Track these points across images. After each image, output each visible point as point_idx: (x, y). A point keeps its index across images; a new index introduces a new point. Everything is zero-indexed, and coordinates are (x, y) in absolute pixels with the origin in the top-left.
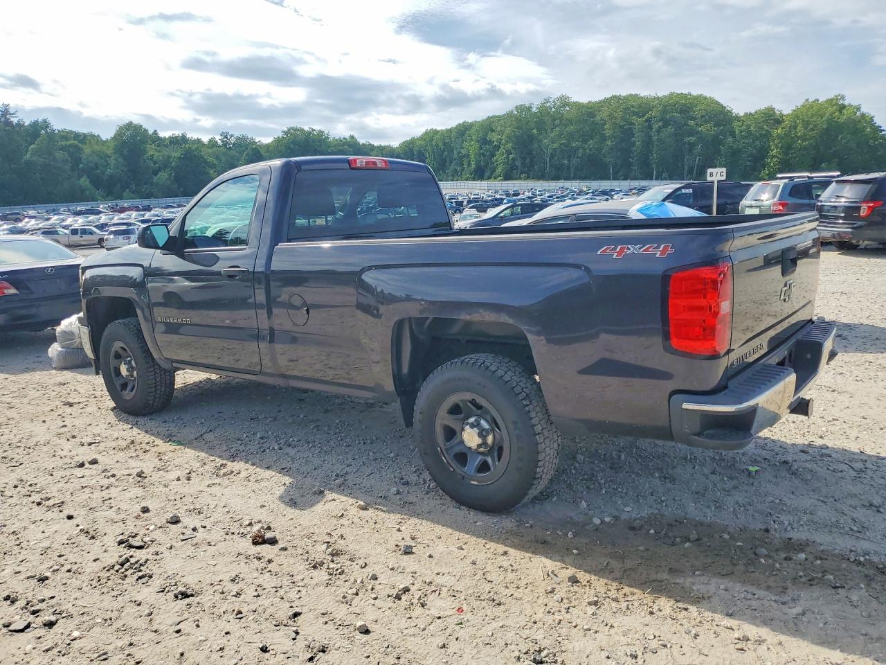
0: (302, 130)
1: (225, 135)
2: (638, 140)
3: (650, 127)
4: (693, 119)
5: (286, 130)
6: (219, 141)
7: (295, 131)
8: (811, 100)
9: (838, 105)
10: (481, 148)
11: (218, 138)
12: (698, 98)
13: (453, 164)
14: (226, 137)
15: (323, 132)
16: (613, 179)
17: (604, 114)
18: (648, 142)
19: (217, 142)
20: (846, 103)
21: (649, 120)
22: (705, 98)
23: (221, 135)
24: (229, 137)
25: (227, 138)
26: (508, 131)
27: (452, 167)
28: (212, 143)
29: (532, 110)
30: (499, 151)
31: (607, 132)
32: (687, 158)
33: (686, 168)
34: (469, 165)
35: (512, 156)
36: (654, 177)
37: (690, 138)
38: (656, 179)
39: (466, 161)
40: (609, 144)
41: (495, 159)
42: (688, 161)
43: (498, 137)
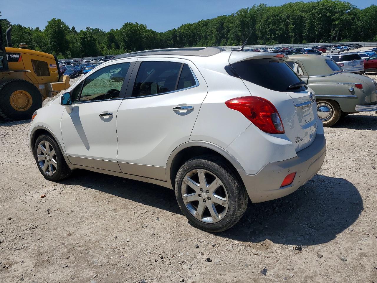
5: (124, 24)
7: (128, 24)
10: (217, 31)
13: (202, 39)
15: (143, 25)
17: (289, 11)
26: (238, 22)
29: (248, 11)
30: (230, 32)
31: (291, 21)
32: (332, 32)
33: (332, 37)
34: (211, 40)
35: (239, 34)
36: (316, 42)
37: (336, 22)
38: (317, 43)
39: (209, 38)
40: (291, 27)
41: (228, 36)
42: (333, 33)
43: (232, 25)
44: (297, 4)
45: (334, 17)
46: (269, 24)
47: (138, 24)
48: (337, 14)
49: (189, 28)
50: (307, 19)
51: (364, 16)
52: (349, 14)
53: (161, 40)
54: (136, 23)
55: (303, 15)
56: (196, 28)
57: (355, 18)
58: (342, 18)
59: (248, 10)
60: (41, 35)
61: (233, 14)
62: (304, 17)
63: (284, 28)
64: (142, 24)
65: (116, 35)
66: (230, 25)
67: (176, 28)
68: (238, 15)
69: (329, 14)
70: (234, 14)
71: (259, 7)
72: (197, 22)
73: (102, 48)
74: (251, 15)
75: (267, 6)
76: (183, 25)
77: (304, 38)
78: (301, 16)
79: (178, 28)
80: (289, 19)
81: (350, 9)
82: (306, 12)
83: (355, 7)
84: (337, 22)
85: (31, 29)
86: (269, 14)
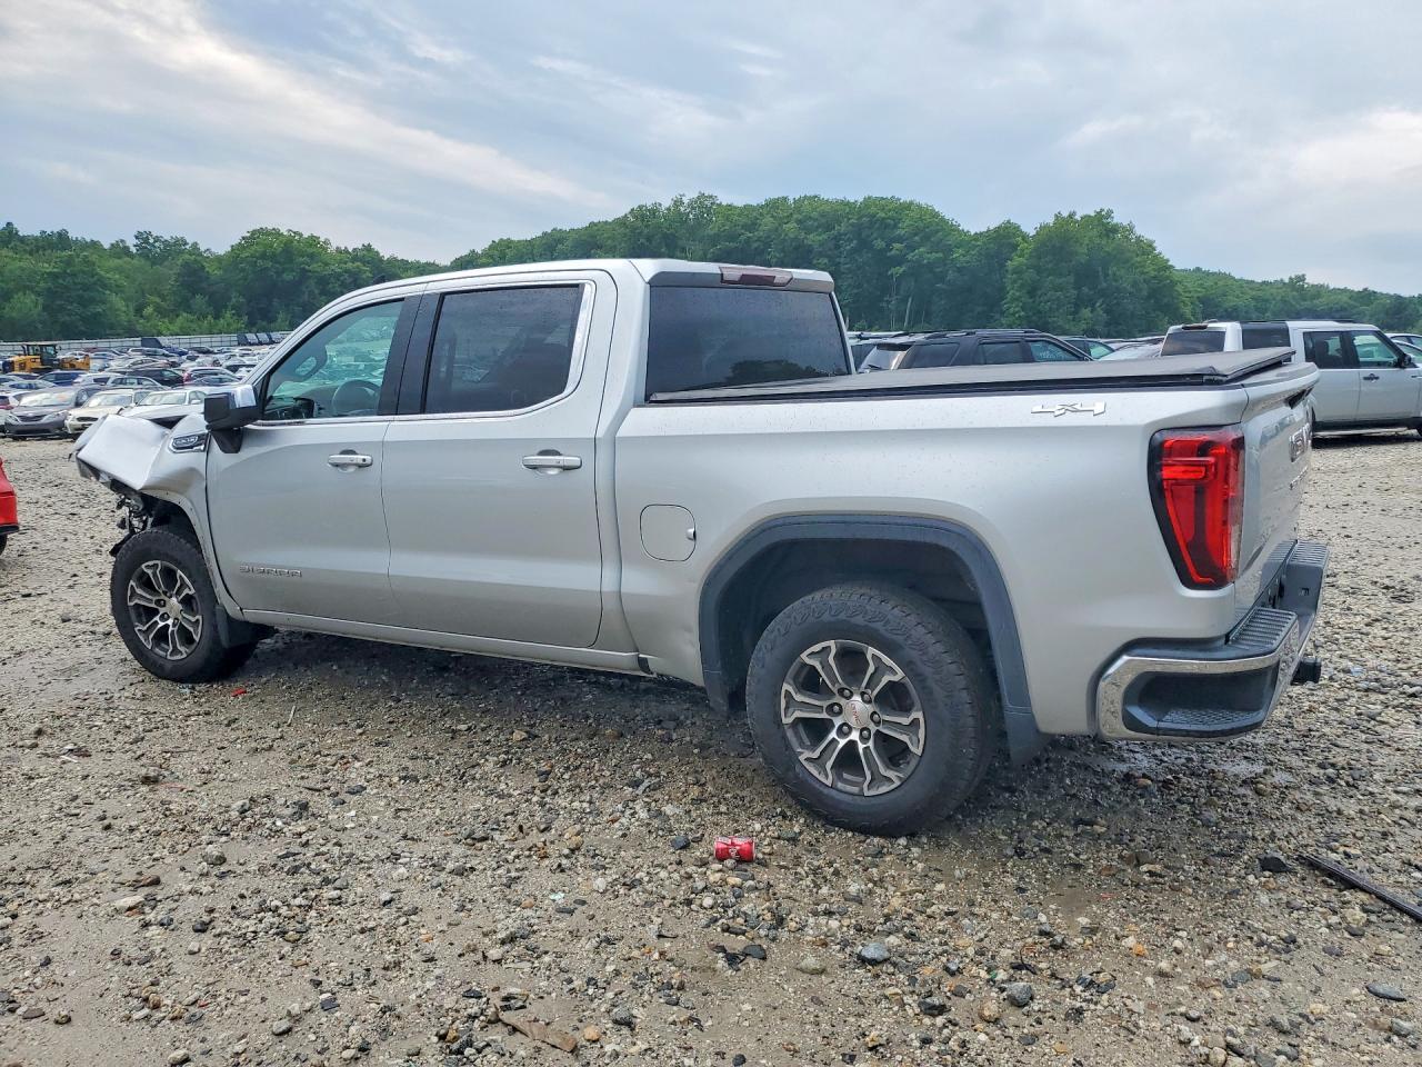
1: (143, 237)
3: (837, 247)
4: (900, 239)
6: (134, 250)
8: (1065, 214)
9: (1101, 224)
11: (131, 242)
12: (909, 206)
14: (146, 241)
19: (128, 248)
20: (1115, 221)
21: (837, 238)
22: (919, 206)
23: (137, 238)
24: (151, 241)
25: (148, 243)
28: (120, 250)
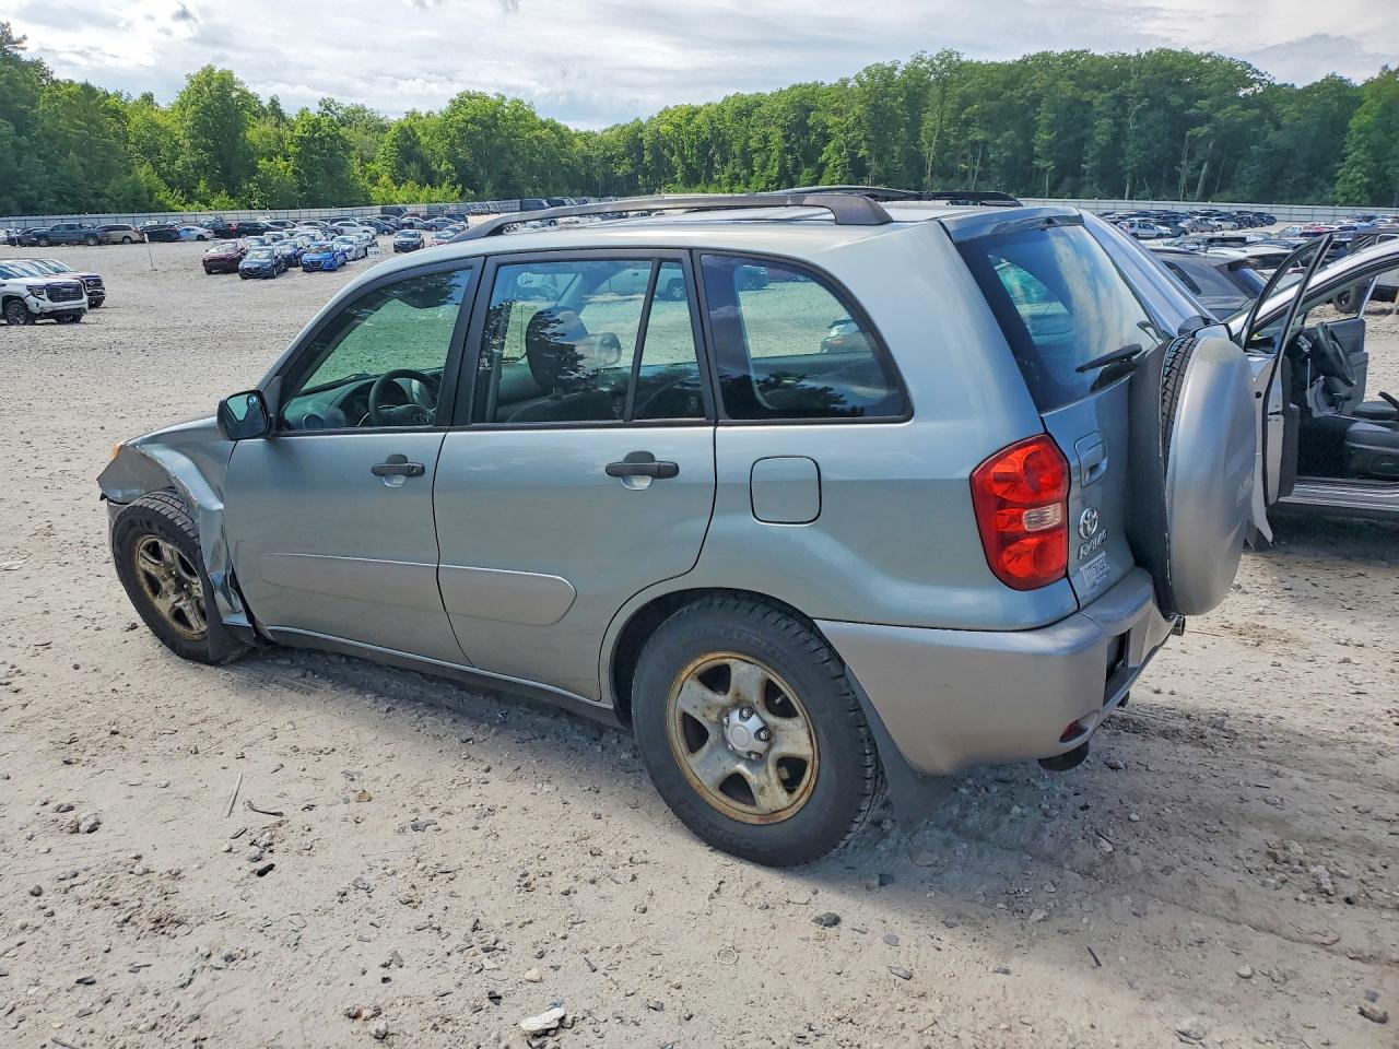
0: (483, 98)
2: (1101, 132)
5: (455, 97)
7: (469, 98)
10: (786, 138)
13: (730, 165)
16: (1050, 197)
17: (1039, 82)
18: (1118, 136)
26: (858, 109)
27: (728, 170)
29: (896, 73)
30: (832, 144)
31: (1044, 116)
32: (1184, 163)
33: (1183, 181)
34: (763, 167)
35: (862, 153)
36: (1126, 195)
37: (1198, 128)
38: (1131, 198)
39: (757, 160)
40: (1043, 136)
41: (823, 157)
42: (1185, 169)
43: (837, 119)
44: (1068, 59)
45: (1191, 111)
46: (968, 123)
47: (504, 98)
48: (1201, 103)
49: (689, 121)
50: (1098, 113)
51: (1296, 114)
52: (1247, 103)
53: (587, 158)
54: (499, 95)
55: (1086, 97)
56: (712, 122)
57: (1263, 120)
58: (1219, 115)
59: (896, 69)
60: (161, 121)
61: (844, 82)
62: (1090, 103)
63: (1020, 143)
64: (517, 101)
65: (425, 134)
66: (832, 120)
67: (644, 120)
68: (862, 84)
69: (1176, 100)
70: (848, 80)
71: (937, 62)
72: (719, 102)
73: (374, 180)
74: (906, 88)
75: (964, 59)
76: (666, 110)
77: (1086, 179)
78: (1078, 101)
79: (652, 118)
80: (1038, 110)
81: (1251, 85)
82: (1098, 87)
83: (1268, 79)
84: (1203, 130)
85: (124, 96)
86: (968, 88)
